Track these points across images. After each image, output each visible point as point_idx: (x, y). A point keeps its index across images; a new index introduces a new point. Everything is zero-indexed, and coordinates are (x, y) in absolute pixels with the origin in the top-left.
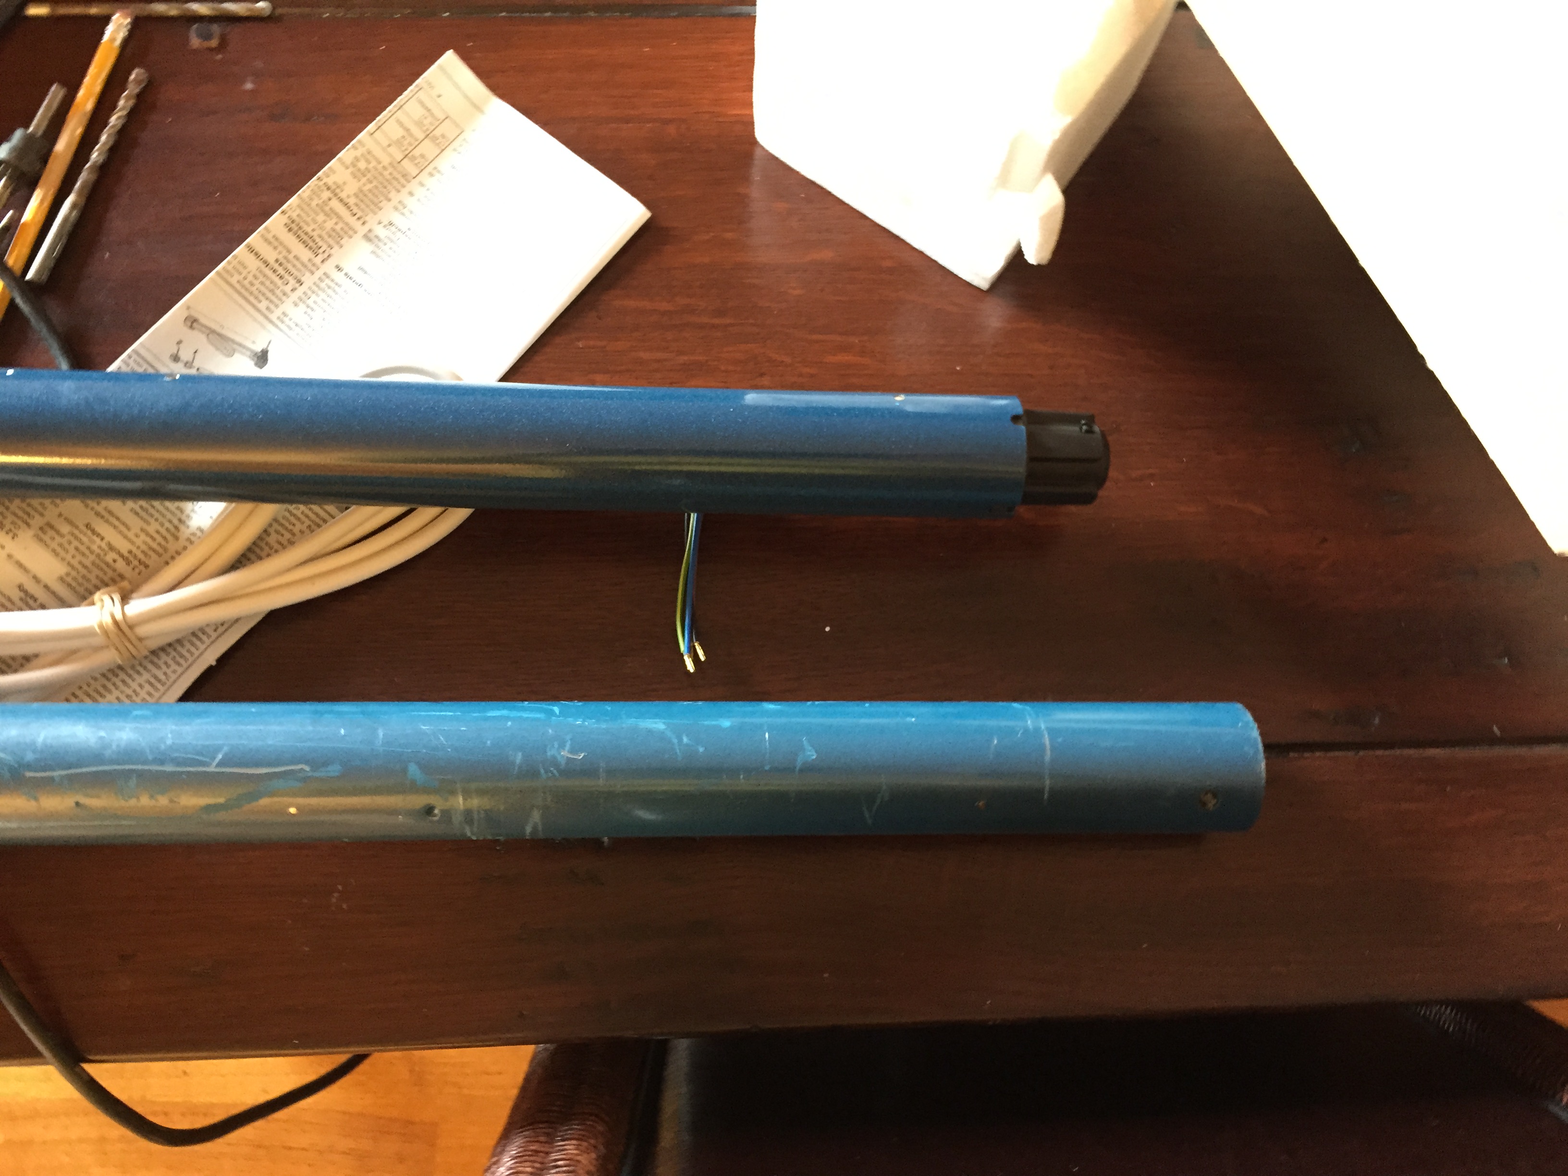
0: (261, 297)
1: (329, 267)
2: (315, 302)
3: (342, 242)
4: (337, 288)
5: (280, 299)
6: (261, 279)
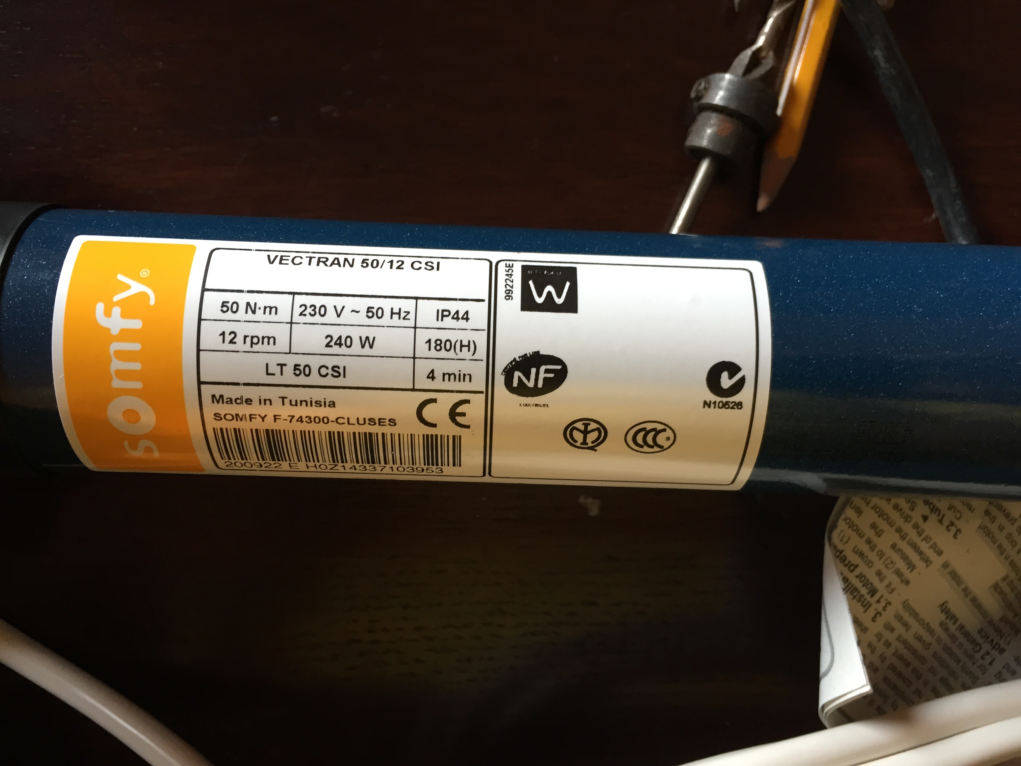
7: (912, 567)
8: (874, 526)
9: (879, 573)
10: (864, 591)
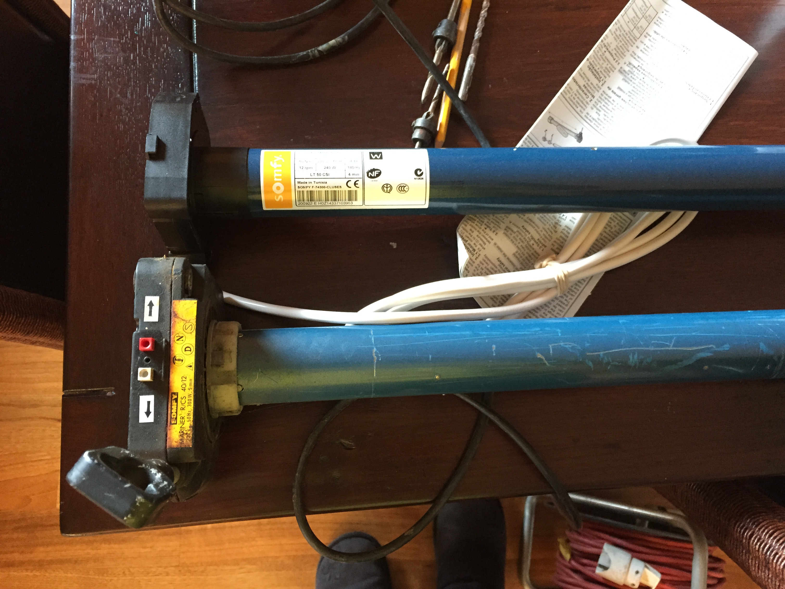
0: (578, 106)
1: (604, 88)
2: (600, 107)
3: (610, 74)
4: (609, 99)
5: (585, 106)
6: (578, 95)
7: (485, 244)
8: (471, 230)
9: (475, 244)
10: (471, 249)
